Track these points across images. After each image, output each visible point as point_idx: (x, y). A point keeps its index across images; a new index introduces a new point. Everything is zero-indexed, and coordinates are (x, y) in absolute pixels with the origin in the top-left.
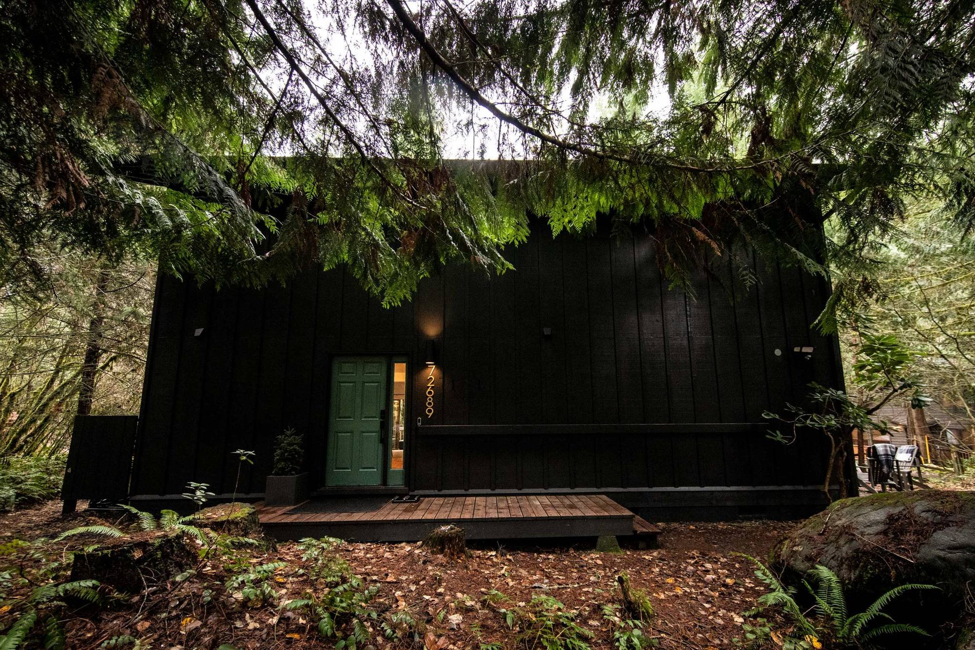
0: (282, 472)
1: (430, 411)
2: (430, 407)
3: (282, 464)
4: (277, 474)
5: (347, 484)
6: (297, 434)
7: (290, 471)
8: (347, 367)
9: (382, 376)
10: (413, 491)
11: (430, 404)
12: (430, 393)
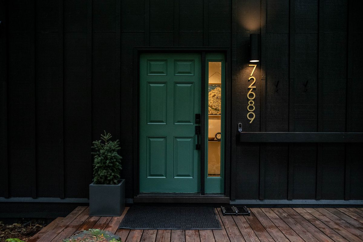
0: (105, 180)
1: (251, 116)
2: (251, 112)
3: (103, 173)
4: (98, 182)
5: (162, 191)
6: (113, 140)
7: (112, 180)
8: (157, 65)
9: (195, 77)
10: (234, 200)
11: (251, 108)
12: (251, 95)
